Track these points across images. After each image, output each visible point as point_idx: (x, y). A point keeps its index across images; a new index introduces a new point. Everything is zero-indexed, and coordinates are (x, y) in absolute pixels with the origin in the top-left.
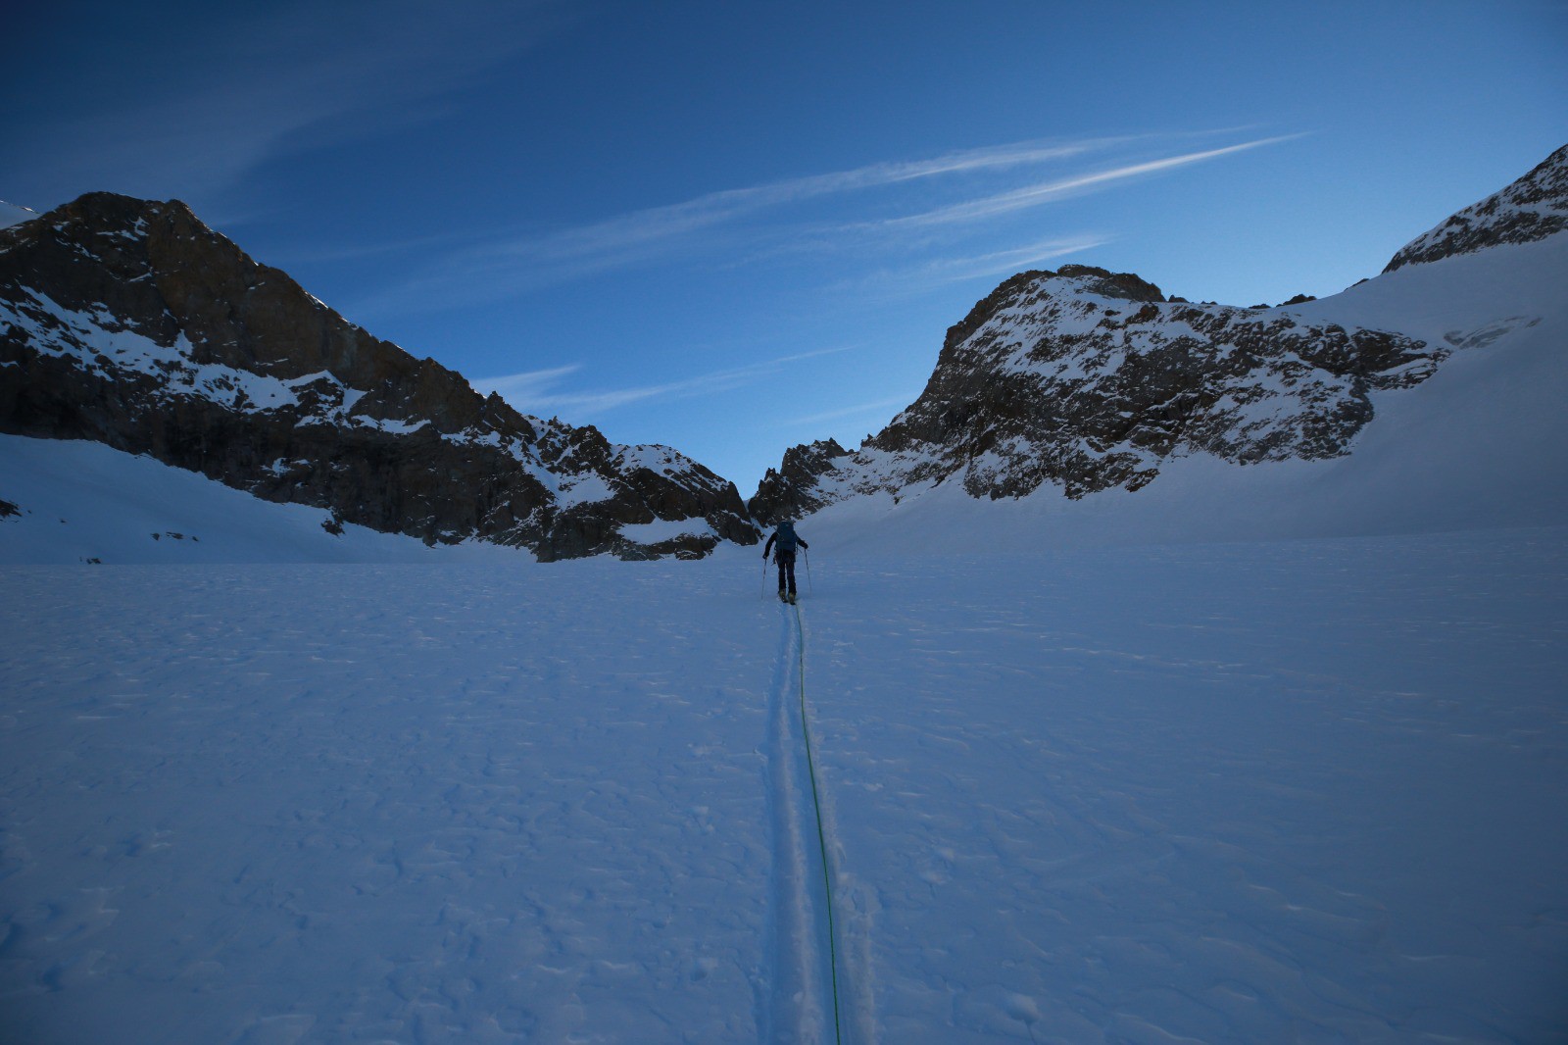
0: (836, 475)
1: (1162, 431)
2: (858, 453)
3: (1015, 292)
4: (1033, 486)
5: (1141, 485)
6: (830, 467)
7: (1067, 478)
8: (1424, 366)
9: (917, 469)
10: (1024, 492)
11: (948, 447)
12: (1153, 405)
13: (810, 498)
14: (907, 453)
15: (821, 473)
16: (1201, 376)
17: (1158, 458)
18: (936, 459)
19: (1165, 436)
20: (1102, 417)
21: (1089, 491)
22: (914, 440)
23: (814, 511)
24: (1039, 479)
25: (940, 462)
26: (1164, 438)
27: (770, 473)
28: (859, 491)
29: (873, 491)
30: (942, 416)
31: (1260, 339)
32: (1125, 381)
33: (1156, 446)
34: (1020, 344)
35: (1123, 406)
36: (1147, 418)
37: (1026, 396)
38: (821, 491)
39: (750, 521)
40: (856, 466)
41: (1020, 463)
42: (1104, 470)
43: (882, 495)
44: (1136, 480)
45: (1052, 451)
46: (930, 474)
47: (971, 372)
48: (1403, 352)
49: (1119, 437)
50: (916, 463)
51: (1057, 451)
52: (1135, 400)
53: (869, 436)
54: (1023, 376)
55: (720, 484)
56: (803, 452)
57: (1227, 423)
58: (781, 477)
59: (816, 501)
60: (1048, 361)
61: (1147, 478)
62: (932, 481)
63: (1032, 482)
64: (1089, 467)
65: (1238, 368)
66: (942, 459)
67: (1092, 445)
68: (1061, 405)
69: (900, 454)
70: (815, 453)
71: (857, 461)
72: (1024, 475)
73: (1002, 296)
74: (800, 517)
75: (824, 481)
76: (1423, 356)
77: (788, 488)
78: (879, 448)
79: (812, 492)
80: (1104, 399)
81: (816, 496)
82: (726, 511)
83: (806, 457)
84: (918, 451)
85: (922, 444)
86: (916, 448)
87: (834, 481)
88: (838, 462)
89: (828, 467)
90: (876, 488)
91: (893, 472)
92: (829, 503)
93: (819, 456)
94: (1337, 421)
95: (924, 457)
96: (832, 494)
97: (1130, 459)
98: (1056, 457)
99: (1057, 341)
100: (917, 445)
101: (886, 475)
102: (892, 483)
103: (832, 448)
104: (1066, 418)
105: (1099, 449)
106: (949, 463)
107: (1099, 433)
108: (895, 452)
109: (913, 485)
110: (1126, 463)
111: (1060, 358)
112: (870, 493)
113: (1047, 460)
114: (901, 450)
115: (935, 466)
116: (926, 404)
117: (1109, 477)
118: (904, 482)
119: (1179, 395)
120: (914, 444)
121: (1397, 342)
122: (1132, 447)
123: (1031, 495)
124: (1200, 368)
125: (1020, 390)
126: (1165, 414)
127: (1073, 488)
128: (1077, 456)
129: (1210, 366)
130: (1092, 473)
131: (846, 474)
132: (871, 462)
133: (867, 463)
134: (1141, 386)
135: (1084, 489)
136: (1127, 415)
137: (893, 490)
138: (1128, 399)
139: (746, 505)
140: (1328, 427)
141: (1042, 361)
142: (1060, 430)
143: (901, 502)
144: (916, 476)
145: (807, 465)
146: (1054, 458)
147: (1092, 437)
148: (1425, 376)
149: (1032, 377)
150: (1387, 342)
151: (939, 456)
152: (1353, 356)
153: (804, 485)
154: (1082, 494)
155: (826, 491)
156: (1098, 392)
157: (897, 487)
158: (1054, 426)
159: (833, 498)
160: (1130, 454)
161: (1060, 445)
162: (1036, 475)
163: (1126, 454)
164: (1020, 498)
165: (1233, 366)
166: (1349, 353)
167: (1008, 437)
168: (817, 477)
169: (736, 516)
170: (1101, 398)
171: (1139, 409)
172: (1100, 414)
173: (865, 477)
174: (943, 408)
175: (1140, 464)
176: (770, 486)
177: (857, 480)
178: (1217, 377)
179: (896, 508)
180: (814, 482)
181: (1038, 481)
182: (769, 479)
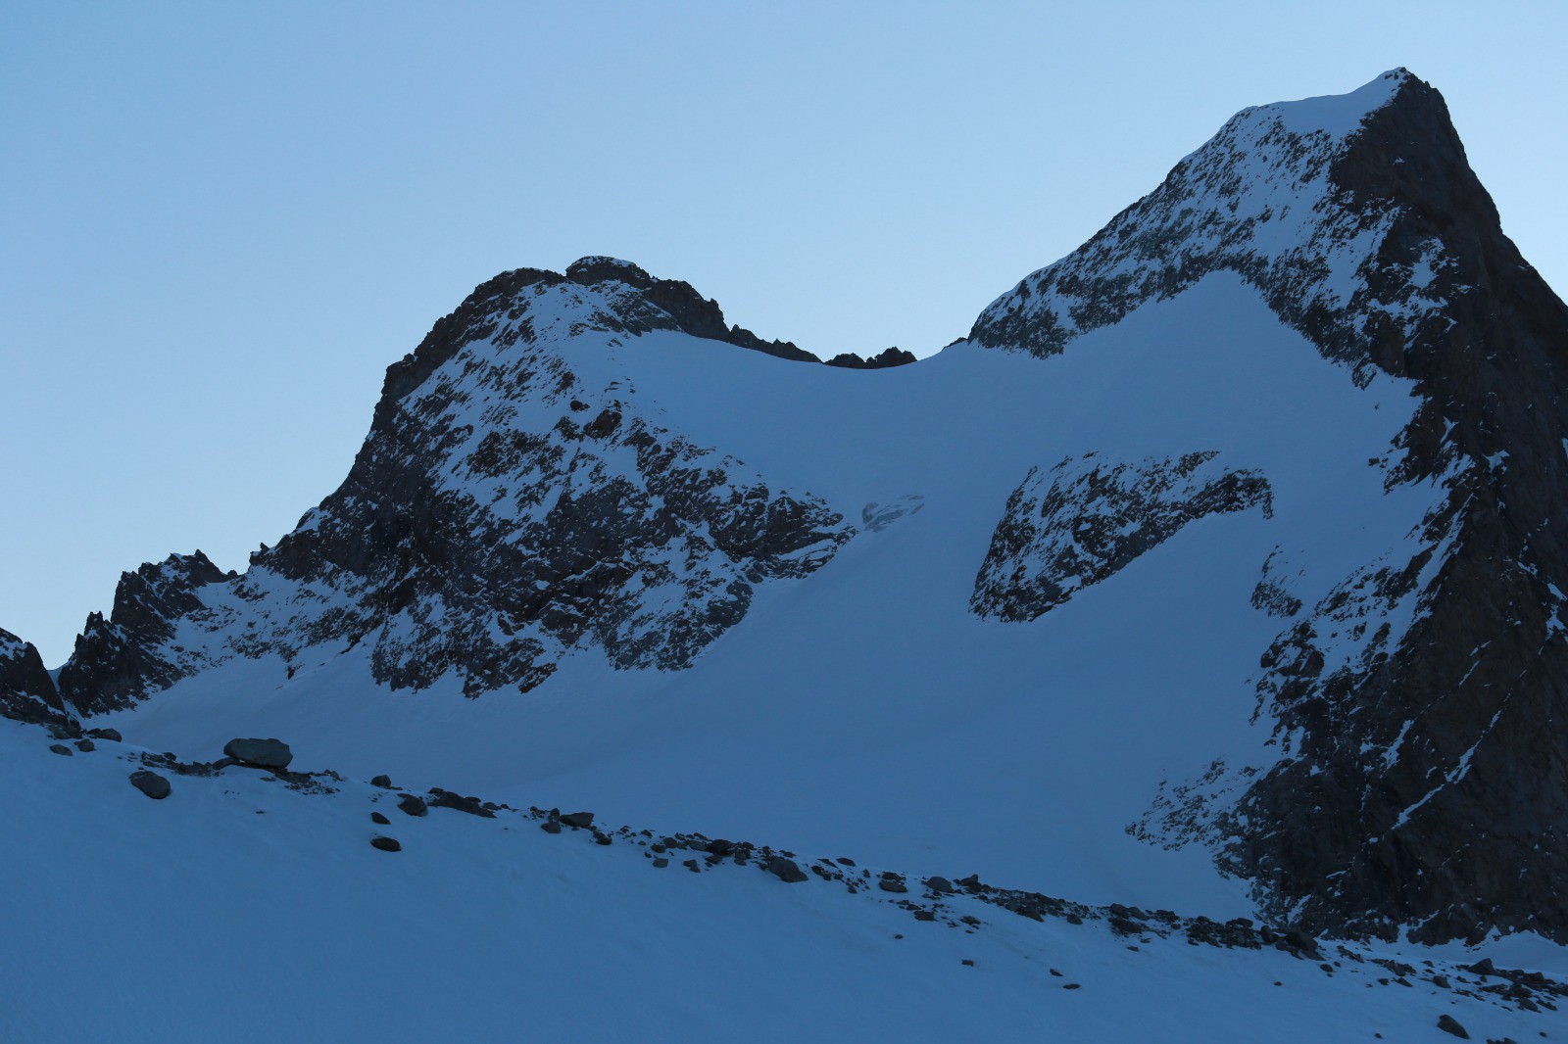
0: (205, 618)
1: (574, 611)
2: (243, 578)
3: (496, 309)
4: (435, 676)
5: (534, 685)
6: (197, 604)
7: (471, 668)
8: (826, 550)
9: (325, 619)
10: (424, 683)
11: (371, 584)
12: (571, 574)
13: (160, 662)
14: (317, 586)
15: (180, 614)
16: (622, 541)
17: (562, 648)
18: (351, 604)
19: (576, 619)
20: (518, 585)
21: (488, 688)
22: (328, 563)
23: (166, 685)
24: (442, 665)
25: (358, 610)
26: (574, 622)
27: (94, 620)
28: (240, 651)
29: (259, 652)
30: (368, 528)
31: (688, 496)
32: (548, 537)
33: (564, 631)
34: (470, 429)
35: (542, 573)
36: (562, 591)
37: (450, 534)
38: (179, 649)
39: (63, 710)
40: (239, 603)
41: (428, 639)
42: (506, 661)
43: (273, 660)
44: (530, 677)
45: (465, 626)
46: (344, 627)
47: (409, 459)
48: (814, 530)
49: (530, 616)
50: (325, 607)
51: (470, 626)
52: (553, 565)
53: (262, 545)
54: (453, 499)
55: (12, 646)
56: (149, 578)
57: (626, 611)
58: (112, 626)
59: (170, 667)
60: (491, 475)
61: (542, 676)
62: (343, 641)
63: (435, 670)
64: (491, 655)
65: (659, 535)
66: (361, 605)
67: (502, 623)
68: (485, 556)
69: (307, 587)
70: (171, 579)
71: (241, 593)
72: (429, 658)
73: (477, 312)
74: (144, 697)
75: (185, 629)
76: (829, 536)
77: (124, 648)
78: (277, 569)
79: (165, 651)
80: (524, 558)
81: (171, 658)
82: (23, 694)
83: (154, 586)
84: (332, 585)
85: (339, 572)
86: (329, 579)
87: (202, 629)
88: (209, 594)
89: (192, 604)
90: (266, 647)
91: (292, 620)
92: (192, 671)
93: (178, 583)
94: (699, 625)
95: (340, 600)
96: (198, 655)
97: (534, 648)
98: (468, 634)
99: (508, 440)
100: (331, 573)
101: (283, 624)
102: (289, 640)
103: (199, 568)
104: (486, 578)
105: (508, 631)
106: (367, 614)
107: (510, 608)
108: (300, 581)
109: (317, 647)
110: (528, 653)
111: (505, 472)
112: (256, 655)
113: (457, 637)
114: (309, 580)
115: (351, 616)
116: (350, 501)
117: (508, 671)
118: (306, 640)
119: (599, 563)
120: (328, 570)
121: (813, 516)
122: (541, 630)
123: (432, 687)
124: (623, 530)
125: (446, 522)
126: (580, 589)
127: (471, 683)
128: (482, 639)
129: (633, 529)
130: (493, 664)
131: (221, 617)
132: (262, 596)
133: (256, 597)
134: (563, 546)
135: (484, 684)
136: (542, 585)
137: (288, 653)
138: (547, 563)
139: (55, 679)
140: (689, 632)
141: (483, 474)
142: (478, 594)
143: (297, 674)
144: (322, 631)
145: (155, 601)
146: (465, 636)
147: (504, 612)
148: (821, 563)
149: (463, 503)
150: (800, 517)
151: (358, 597)
152: (760, 533)
153: (150, 640)
154: (480, 691)
155: (187, 649)
156: (521, 548)
157: (294, 648)
158: (471, 588)
159: (199, 662)
160: (536, 641)
161: (474, 618)
162: (441, 658)
163: (531, 640)
164: (419, 690)
165: (653, 532)
166: (758, 529)
167: (428, 593)
168: (173, 622)
169: (40, 701)
170: (521, 557)
171: (555, 579)
172: (516, 580)
173: (251, 625)
174: (370, 515)
175: (541, 656)
176: (95, 641)
177: (237, 630)
178: (638, 544)
179: (289, 684)
180: (167, 632)
181: (442, 668)
182: (93, 632)
